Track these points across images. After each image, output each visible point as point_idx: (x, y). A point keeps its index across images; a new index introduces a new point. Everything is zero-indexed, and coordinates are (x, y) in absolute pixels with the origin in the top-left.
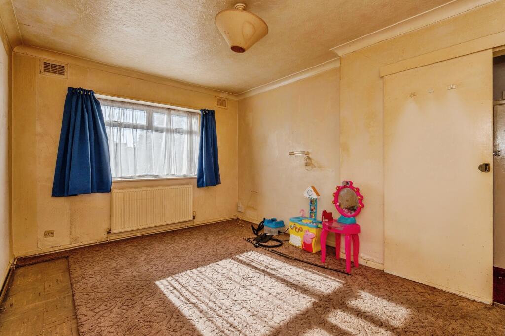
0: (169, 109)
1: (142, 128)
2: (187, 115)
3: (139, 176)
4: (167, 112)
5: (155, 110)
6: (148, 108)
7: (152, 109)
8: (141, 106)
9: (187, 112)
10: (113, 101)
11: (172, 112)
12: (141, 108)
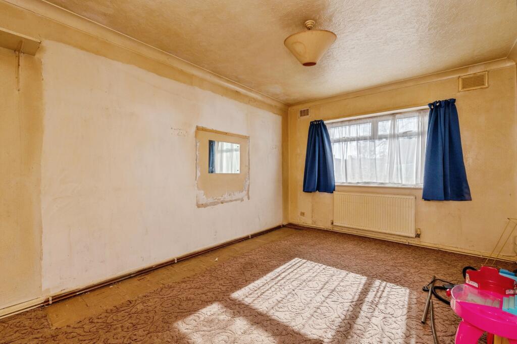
0: (393, 114)
1: (365, 139)
2: (418, 114)
3: (365, 183)
4: (391, 117)
5: (378, 119)
6: (371, 120)
7: (375, 119)
8: (365, 119)
9: (418, 110)
10: (342, 122)
11: (397, 116)
12: (365, 121)
